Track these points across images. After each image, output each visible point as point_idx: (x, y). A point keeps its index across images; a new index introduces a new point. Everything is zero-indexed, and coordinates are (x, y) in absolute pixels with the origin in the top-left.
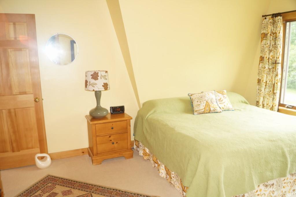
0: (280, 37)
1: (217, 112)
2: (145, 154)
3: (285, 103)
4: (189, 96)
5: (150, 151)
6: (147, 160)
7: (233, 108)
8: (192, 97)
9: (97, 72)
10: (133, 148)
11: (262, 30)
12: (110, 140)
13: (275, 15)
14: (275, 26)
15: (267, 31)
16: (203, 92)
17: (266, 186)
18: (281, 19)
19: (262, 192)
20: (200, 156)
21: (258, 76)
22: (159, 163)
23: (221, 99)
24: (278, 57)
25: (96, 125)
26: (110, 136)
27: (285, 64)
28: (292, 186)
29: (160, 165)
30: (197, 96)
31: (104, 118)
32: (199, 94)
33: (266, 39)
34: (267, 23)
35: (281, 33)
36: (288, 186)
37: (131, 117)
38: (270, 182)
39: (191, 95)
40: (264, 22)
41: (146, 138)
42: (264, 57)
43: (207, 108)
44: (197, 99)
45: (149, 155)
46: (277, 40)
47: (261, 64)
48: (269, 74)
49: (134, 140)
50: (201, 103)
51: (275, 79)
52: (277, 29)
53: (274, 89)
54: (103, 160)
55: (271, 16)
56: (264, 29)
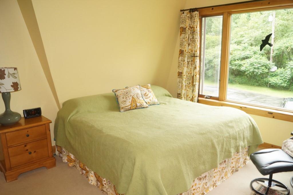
0: (197, 31)
1: (144, 108)
2: (70, 160)
3: (203, 94)
4: (114, 92)
5: (75, 157)
6: (73, 166)
7: (158, 102)
8: (117, 93)
9: (3, 70)
10: (55, 155)
11: (180, 24)
12: (26, 149)
13: (192, 10)
14: (193, 21)
15: (185, 25)
16: (127, 87)
17: (200, 180)
18: (198, 14)
19: (197, 186)
20: (135, 160)
21: (178, 69)
22: (88, 169)
23: (146, 93)
24: (196, 50)
25: (6, 134)
26: (25, 144)
27: (202, 57)
28: (221, 174)
29: (89, 172)
30: (122, 92)
31: (17, 124)
32: (124, 89)
33: (185, 33)
34: (185, 18)
35: (198, 27)
36: (218, 175)
37: (49, 120)
38: (203, 175)
39: (116, 91)
40: (182, 17)
41: (70, 143)
42: (183, 51)
43: (133, 104)
44: (122, 95)
45: (75, 161)
46: (195, 34)
47: (180, 57)
48: (188, 67)
49: (55, 145)
50: (127, 100)
51: (194, 72)
52: (194, 23)
53: (193, 81)
54: (20, 175)
55: (189, 11)
56: (182, 24)
